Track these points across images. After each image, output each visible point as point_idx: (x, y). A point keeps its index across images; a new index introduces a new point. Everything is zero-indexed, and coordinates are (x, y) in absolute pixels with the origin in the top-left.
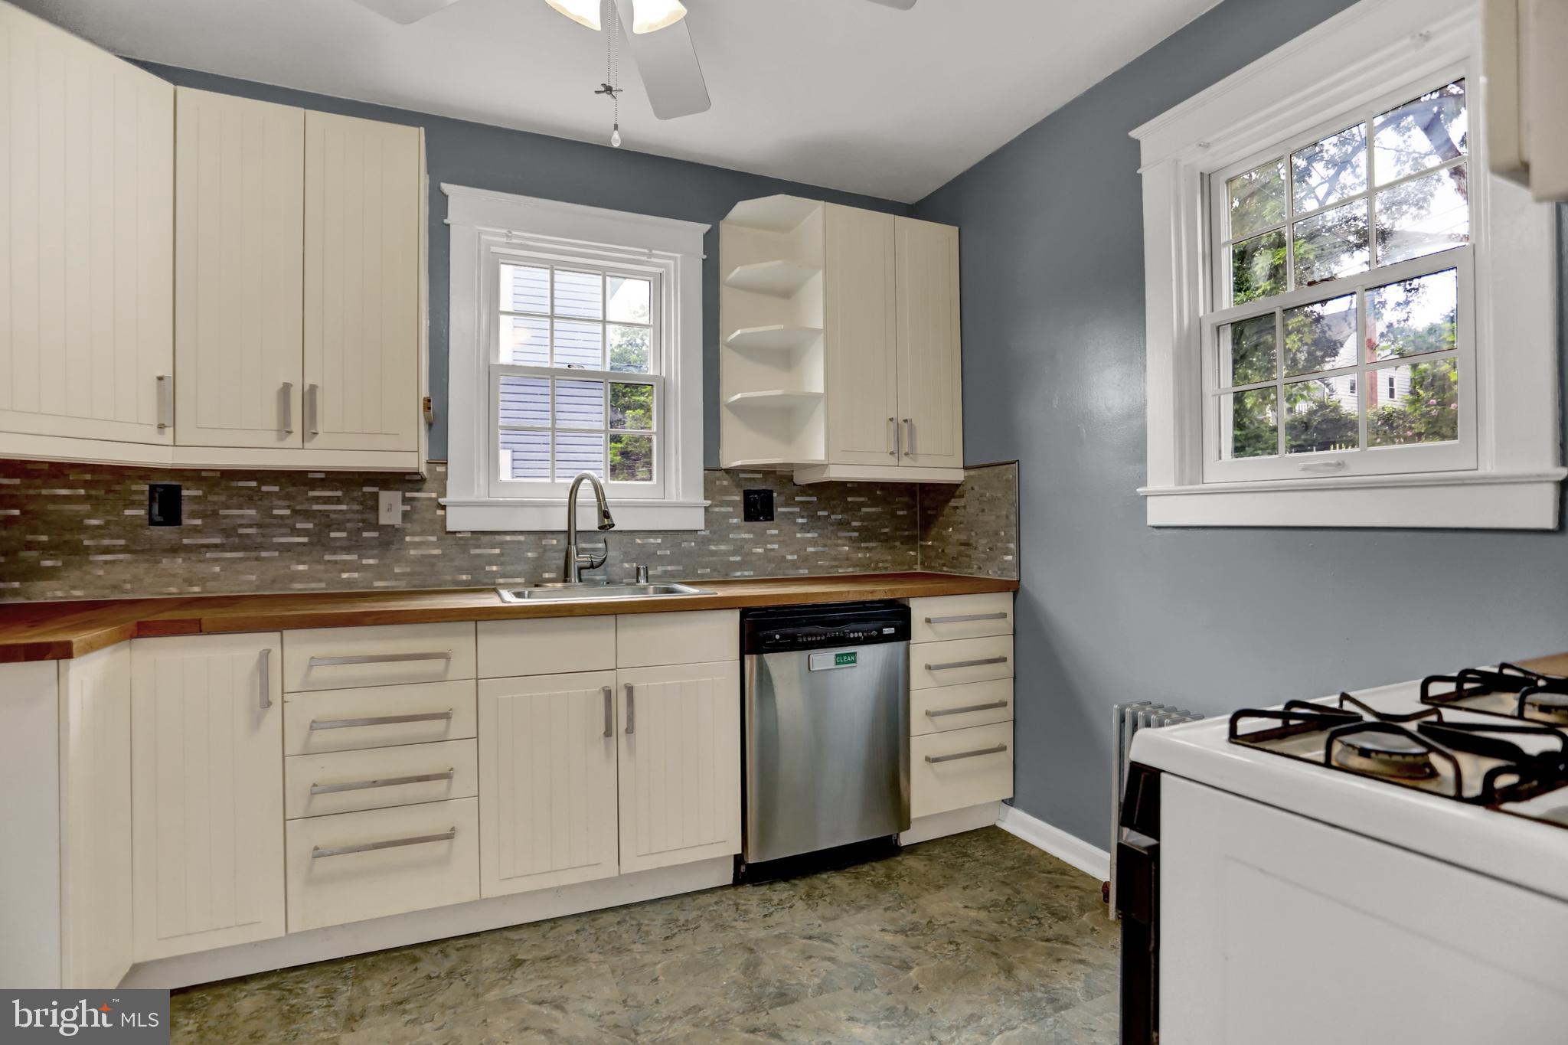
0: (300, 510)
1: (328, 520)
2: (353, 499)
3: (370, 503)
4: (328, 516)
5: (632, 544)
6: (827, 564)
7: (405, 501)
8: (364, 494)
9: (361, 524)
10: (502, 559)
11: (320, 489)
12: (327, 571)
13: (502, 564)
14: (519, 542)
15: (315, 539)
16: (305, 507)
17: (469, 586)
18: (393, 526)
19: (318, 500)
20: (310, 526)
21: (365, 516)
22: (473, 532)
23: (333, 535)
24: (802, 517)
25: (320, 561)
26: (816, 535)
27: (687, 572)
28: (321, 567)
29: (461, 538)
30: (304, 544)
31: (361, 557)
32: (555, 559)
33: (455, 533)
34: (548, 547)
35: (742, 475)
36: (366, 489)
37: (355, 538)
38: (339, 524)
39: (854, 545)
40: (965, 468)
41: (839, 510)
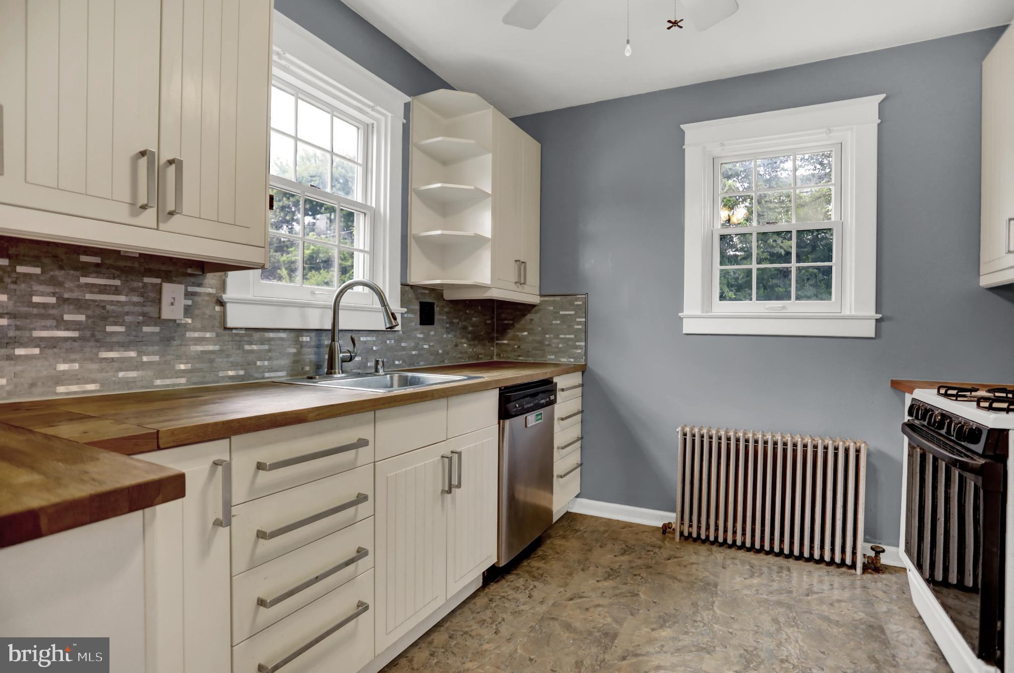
0: (67, 299)
1: (103, 311)
2: (133, 290)
3: (152, 295)
4: (104, 308)
7: (188, 295)
8: (145, 285)
9: (141, 318)
10: (270, 354)
11: (94, 275)
12: (101, 370)
13: (270, 359)
14: (282, 339)
15: (88, 333)
16: (76, 295)
17: (243, 381)
18: (175, 321)
19: (91, 287)
20: (82, 318)
21: (146, 309)
22: (247, 329)
23: (109, 329)
24: (447, 323)
25: (94, 359)
26: (453, 336)
27: (389, 363)
28: (95, 366)
29: (237, 335)
30: (74, 339)
31: (140, 353)
32: (309, 355)
33: (231, 329)
34: (304, 344)
35: (419, 291)
36: (147, 280)
37: (134, 333)
38: (116, 317)
39: (469, 343)
40: (541, 296)
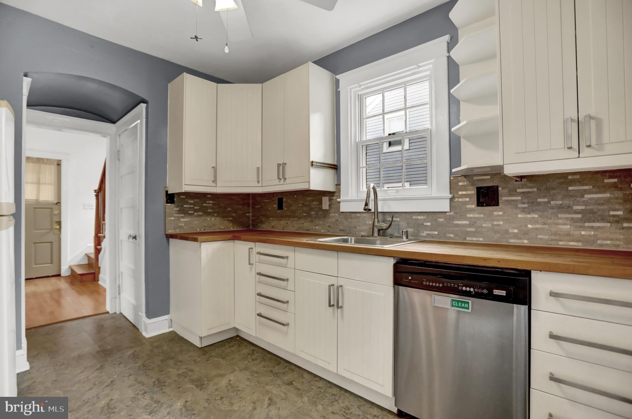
0: (305, 205)
2: (316, 201)
3: (320, 201)
4: (311, 206)
5: (411, 219)
6: (547, 237)
7: (330, 200)
9: (318, 209)
11: (309, 197)
14: (365, 217)
15: (308, 214)
18: (326, 210)
21: (319, 206)
23: (312, 213)
24: (524, 203)
26: (536, 216)
27: (440, 235)
28: (309, 224)
29: (344, 215)
30: (306, 216)
31: (318, 221)
33: (342, 213)
35: (475, 178)
36: (319, 197)
37: (317, 214)
38: (313, 209)
41: (560, 197)
